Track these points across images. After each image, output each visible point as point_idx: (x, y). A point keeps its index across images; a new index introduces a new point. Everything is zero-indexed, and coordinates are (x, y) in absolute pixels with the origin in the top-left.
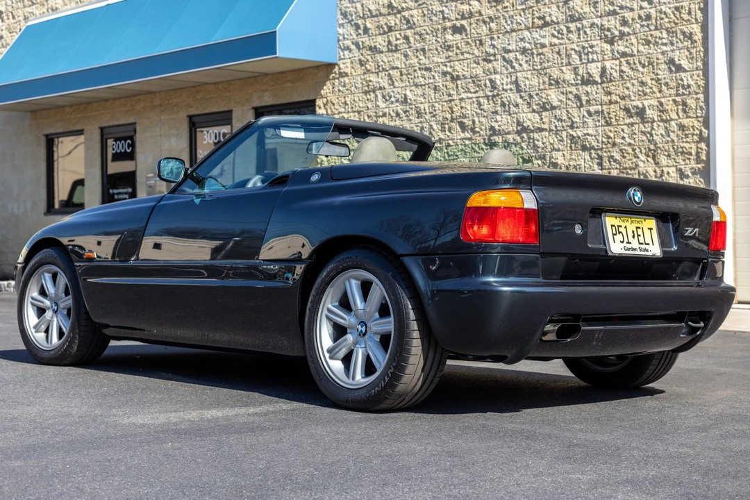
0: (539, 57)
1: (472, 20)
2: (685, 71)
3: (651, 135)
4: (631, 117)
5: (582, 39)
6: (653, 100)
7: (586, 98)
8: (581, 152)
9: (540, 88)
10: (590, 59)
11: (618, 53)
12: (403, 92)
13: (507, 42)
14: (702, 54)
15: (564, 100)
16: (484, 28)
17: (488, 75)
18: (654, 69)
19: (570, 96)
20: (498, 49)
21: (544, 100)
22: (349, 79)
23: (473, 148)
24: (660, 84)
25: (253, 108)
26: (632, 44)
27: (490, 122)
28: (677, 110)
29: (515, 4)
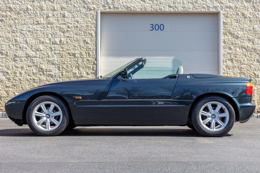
0: (35, 34)
1: (7, 18)
2: (89, 44)
3: (77, 62)
4: (71, 56)
5: (53, 30)
6: (78, 52)
7: (54, 49)
8: (52, 65)
9: (36, 44)
10: (56, 37)
11: (66, 36)
13: (22, 27)
14: (95, 40)
15: (45, 48)
16: (12, 21)
17: (13, 37)
18: (78, 42)
19: (48, 47)
20: (18, 29)
21: (37, 48)
23: (6, 61)
24: (81, 47)
26: (71, 34)
27: (14, 53)
28: (86, 55)
29: (26, 15)
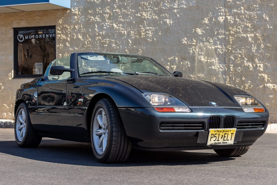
0: (191, 12)
9: (192, 26)
12: (112, 25)
13: (173, 4)
17: (162, 19)
20: (168, 7)
21: (194, 32)
22: (77, 17)
25: (13, 28)
